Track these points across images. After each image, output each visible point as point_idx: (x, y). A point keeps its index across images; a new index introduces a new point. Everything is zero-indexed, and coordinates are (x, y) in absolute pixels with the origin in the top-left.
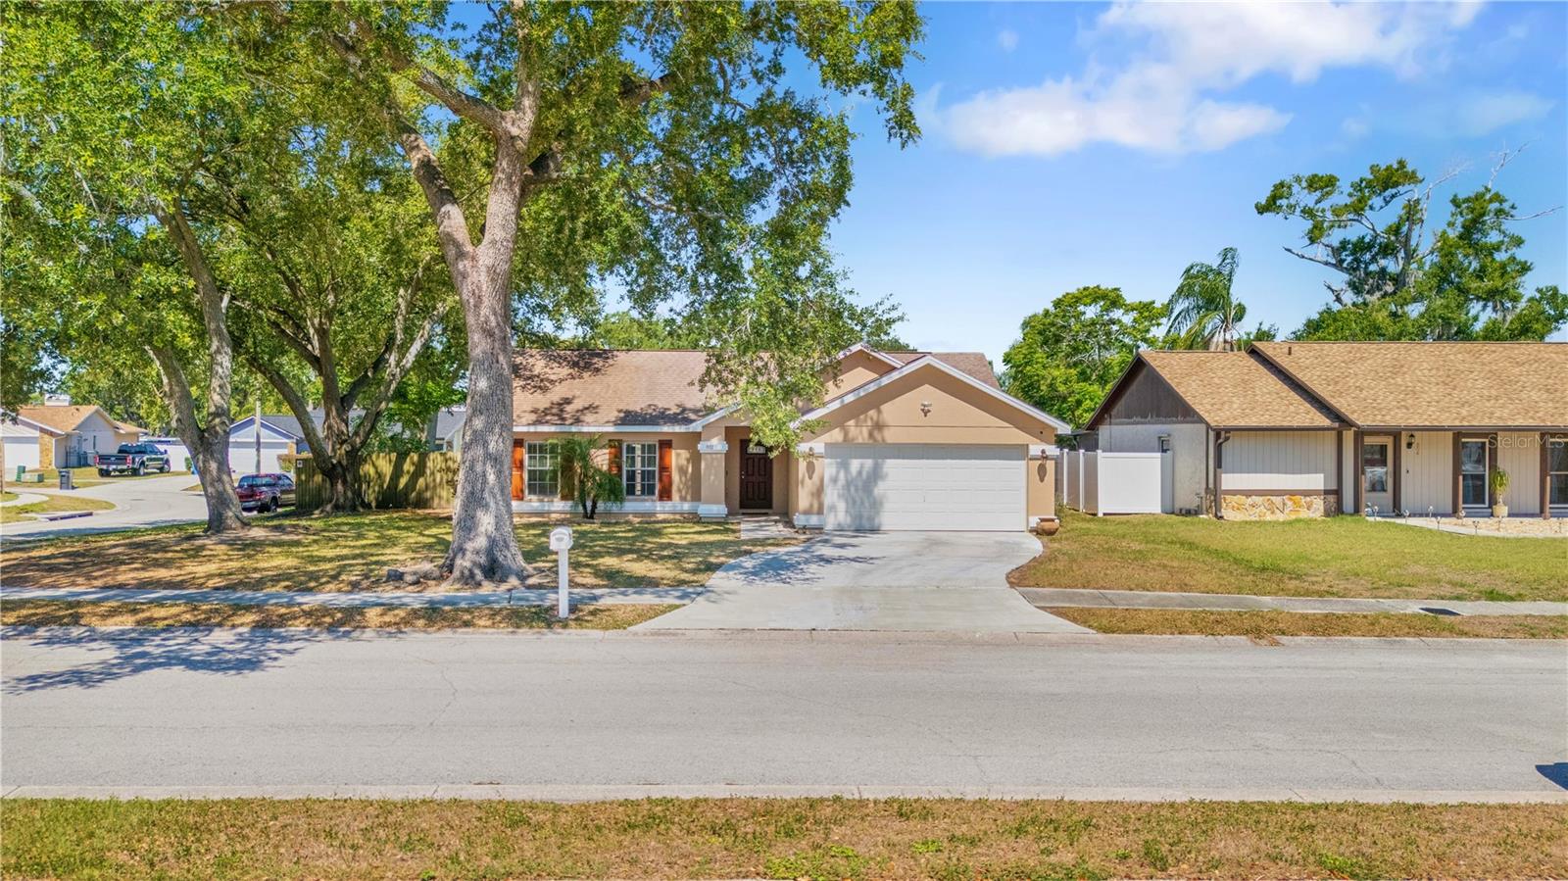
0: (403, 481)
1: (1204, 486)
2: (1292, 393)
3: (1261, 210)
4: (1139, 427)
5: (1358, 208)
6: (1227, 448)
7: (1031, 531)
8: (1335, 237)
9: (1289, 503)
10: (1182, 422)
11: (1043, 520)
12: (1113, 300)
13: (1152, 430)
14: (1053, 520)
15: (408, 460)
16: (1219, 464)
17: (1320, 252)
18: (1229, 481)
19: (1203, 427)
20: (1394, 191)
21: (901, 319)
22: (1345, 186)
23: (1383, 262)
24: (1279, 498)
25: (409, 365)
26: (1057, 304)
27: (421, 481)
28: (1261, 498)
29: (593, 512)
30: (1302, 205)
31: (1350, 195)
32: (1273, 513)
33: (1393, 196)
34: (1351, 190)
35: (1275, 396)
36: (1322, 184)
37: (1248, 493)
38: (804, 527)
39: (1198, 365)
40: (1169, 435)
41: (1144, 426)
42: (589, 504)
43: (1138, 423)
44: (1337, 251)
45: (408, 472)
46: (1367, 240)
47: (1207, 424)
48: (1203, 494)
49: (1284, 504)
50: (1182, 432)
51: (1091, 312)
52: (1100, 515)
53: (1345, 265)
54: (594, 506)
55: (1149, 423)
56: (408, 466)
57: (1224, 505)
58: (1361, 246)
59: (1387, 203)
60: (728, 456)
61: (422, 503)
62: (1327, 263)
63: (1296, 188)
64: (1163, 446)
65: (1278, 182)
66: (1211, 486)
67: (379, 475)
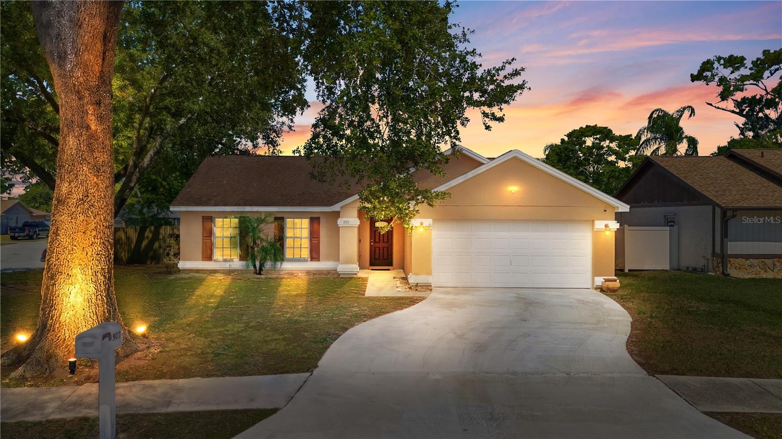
0: (145, 243)
1: (710, 251)
2: (771, 184)
3: (694, 78)
4: (646, 209)
5: (756, 77)
6: (732, 223)
7: (596, 289)
8: (739, 96)
9: (778, 264)
10: (689, 205)
11: (607, 280)
12: (605, 133)
13: (659, 211)
14: (615, 281)
15: (148, 230)
16: (725, 234)
17: (730, 104)
18: (733, 247)
19: (710, 208)
20: (777, 67)
21: (521, 87)
22: (748, 63)
23: (767, 112)
24: (770, 261)
25: (145, 166)
26: (569, 135)
27: (156, 245)
28: (757, 261)
29: (261, 269)
30: (720, 75)
31: (751, 69)
32: (766, 271)
33: (777, 70)
34: (752, 66)
35: (760, 186)
36: (734, 62)
37: (747, 257)
38: (417, 285)
39: (694, 165)
40: (675, 214)
41: (650, 209)
42: (258, 264)
43: (644, 207)
44: (738, 104)
45: (148, 237)
46: (758, 97)
47: (715, 205)
48: (709, 256)
49: (774, 265)
50: (686, 212)
51: (589, 141)
52: (627, 271)
53: (744, 113)
54: (261, 266)
55: (656, 206)
56: (148, 234)
57: (729, 265)
58: (752, 102)
59: (772, 74)
60: (360, 228)
61: (156, 258)
62: (733, 112)
63: (716, 65)
64: (669, 222)
65: (706, 60)
66: (718, 250)
67: (128, 238)
